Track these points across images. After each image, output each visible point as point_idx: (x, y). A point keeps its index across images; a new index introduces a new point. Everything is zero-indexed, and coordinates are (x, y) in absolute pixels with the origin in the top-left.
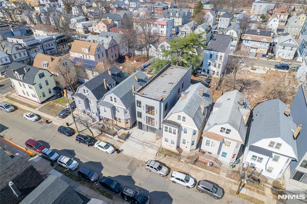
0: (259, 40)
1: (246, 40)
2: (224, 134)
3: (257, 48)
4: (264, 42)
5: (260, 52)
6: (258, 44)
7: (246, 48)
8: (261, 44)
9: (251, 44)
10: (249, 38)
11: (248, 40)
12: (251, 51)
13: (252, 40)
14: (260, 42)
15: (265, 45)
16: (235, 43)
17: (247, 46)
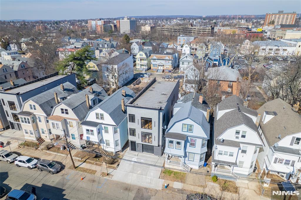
0: (163, 59)
1: (153, 59)
2: (64, 115)
3: (163, 66)
4: (167, 60)
5: (166, 69)
6: (163, 62)
7: (155, 66)
8: (165, 62)
9: (158, 62)
10: (155, 58)
11: (155, 59)
12: (160, 68)
13: (158, 59)
14: (164, 60)
15: (169, 62)
16: (145, 63)
17: (155, 65)
